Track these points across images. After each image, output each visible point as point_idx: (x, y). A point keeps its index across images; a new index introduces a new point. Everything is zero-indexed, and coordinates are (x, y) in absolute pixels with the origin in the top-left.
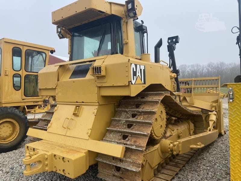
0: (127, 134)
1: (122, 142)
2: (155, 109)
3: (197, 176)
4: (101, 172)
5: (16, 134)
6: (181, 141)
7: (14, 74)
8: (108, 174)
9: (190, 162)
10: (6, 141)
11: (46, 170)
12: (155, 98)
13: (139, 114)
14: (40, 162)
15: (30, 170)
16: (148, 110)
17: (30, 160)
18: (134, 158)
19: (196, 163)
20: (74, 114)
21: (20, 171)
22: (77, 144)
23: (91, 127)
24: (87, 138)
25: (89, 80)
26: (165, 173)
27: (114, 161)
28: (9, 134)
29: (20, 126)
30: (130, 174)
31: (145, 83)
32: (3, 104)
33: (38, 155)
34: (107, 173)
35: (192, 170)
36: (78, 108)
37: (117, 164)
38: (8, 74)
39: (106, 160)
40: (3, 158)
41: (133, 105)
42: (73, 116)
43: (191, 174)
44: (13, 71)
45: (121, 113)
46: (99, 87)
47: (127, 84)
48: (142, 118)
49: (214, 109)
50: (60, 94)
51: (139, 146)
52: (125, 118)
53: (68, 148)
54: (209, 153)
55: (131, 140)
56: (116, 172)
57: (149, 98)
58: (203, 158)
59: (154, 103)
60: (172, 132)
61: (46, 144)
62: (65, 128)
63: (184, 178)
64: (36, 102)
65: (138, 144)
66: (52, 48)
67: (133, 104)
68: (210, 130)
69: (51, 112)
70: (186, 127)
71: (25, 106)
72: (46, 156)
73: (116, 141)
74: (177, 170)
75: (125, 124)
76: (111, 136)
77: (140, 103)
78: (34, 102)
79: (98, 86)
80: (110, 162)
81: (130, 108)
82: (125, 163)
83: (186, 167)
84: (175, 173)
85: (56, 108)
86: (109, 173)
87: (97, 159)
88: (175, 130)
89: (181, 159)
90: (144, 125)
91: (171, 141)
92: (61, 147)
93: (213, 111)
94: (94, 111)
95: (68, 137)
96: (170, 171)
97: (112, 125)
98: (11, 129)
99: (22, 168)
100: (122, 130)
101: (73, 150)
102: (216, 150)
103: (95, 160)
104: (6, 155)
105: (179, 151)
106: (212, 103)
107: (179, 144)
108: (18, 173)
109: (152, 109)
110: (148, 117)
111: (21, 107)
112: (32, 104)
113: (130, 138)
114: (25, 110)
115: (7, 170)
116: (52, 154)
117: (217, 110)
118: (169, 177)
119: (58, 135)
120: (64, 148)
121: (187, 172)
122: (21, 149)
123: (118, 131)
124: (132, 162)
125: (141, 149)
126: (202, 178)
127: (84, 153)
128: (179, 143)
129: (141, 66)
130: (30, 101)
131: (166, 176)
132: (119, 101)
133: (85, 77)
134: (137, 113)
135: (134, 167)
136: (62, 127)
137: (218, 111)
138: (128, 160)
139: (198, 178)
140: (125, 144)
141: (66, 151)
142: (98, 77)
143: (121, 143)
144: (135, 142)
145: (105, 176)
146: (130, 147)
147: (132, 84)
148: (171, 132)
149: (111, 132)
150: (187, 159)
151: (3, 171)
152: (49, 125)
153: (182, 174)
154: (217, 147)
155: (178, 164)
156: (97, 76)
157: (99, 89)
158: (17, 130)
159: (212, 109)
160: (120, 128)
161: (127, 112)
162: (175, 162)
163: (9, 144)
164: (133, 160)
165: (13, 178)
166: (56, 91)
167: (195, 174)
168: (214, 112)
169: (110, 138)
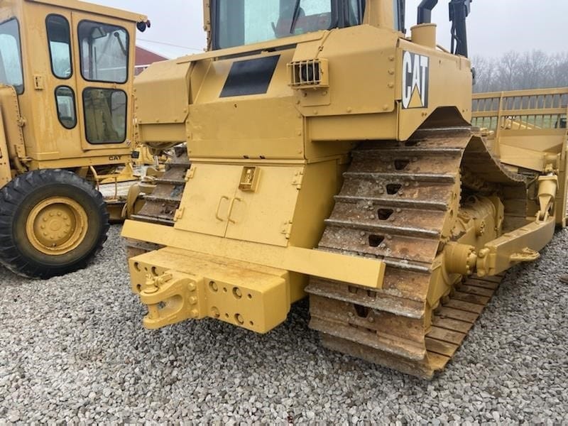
0: (380, 234)
1: (370, 252)
2: (450, 171)
3: (523, 322)
4: (316, 318)
5: (81, 234)
6: (496, 246)
7: (55, 87)
8: (337, 322)
9: (502, 292)
10: (59, 249)
11: (194, 316)
12: (446, 145)
13: (407, 184)
14: (177, 297)
15: (159, 316)
16: (434, 175)
17: (158, 295)
18: (404, 287)
19: (515, 294)
20: (242, 187)
21: (112, 316)
22: (257, 256)
23: (291, 219)
24: (285, 243)
25: (279, 101)
26: (451, 316)
27: (352, 294)
28: (65, 232)
29: (87, 215)
30: (394, 322)
31: (426, 106)
32: (40, 163)
33: (172, 283)
34: (332, 321)
35: (510, 309)
36: (249, 171)
37: (364, 302)
38: (42, 88)
39: (331, 292)
40: (62, 289)
41: (388, 163)
42: (239, 191)
43: (509, 318)
44: (55, 78)
45: (357, 184)
46: (307, 117)
47: (391, 109)
48: (416, 196)
49: (550, 168)
50: (197, 138)
51: (417, 261)
52: (369, 195)
53: (236, 265)
54: (540, 270)
55: (394, 246)
56: (358, 319)
57: (429, 146)
58: (528, 282)
59: (445, 156)
60: (465, 225)
61: (180, 256)
62: (222, 220)
63: (495, 327)
64: (117, 157)
65: (413, 255)
66: (140, 16)
67: (389, 160)
68: (542, 219)
69: (171, 180)
70: (490, 213)
71: (92, 167)
72: (192, 284)
73: (355, 249)
74: (478, 309)
75: (371, 208)
76: (339, 237)
77: (407, 158)
78: (111, 156)
79: (305, 115)
80: (345, 297)
81: (381, 170)
82: (382, 298)
83: (494, 302)
84: (475, 317)
85: (189, 172)
86: (339, 320)
87: (308, 289)
88: (471, 221)
89: (479, 285)
90: (424, 210)
91: (472, 247)
92: (220, 264)
93: (549, 172)
94: (295, 178)
95: (231, 241)
96: (460, 311)
97: (337, 212)
98: (69, 222)
99: (114, 309)
100: (368, 224)
101: (250, 270)
102: (554, 262)
103: (304, 291)
104: (64, 281)
105: (490, 269)
106: (546, 154)
107: (490, 252)
108: (109, 322)
109: (441, 172)
110: (432, 192)
111: (81, 170)
112: (106, 162)
113: (389, 242)
114: (94, 176)
115: (82, 315)
116: (204, 280)
117: (558, 170)
118: (464, 326)
119: (204, 236)
120: (227, 265)
121: (500, 314)
122: (95, 266)
123: (356, 225)
124: (402, 298)
125: (426, 269)
126: (538, 327)
127: (282, 277)
128: (491, 250)
129: (422, 57)
130: (102, 153)
131: (456, 322)
132: (347, 152)
133: (265, 92)
134: (402, 183)
135: (406, 307)
136: (215, 218)
137: (560, 172)
138: (389, 291)
139: (527, 327)
140: (379, 255)
141: (236, 273)
142: (306, 92)
143: (367, 253)
144: (404, 251)
145: (329, 326)
146: (393, 263)
147: (403, 108)
148: (463, 225)
149: (337, 227)
150: (494, 286)
151: (70, 317)
152: (178, 213)
153: (489, 318)
154: (554, 255)
155: (477, 297)
156: (303, 89)
157: (307, 123)
158: (82, 223)
159: (546, 169)
160: (359, 220)
161: (373, 180)
162: (467, 293)
163: (69, 255)
164: (402, 293)
165: (100, 332)
166: (187, 130)
167: (519, 318)
168: (551, 175)
169: (337, 243)
